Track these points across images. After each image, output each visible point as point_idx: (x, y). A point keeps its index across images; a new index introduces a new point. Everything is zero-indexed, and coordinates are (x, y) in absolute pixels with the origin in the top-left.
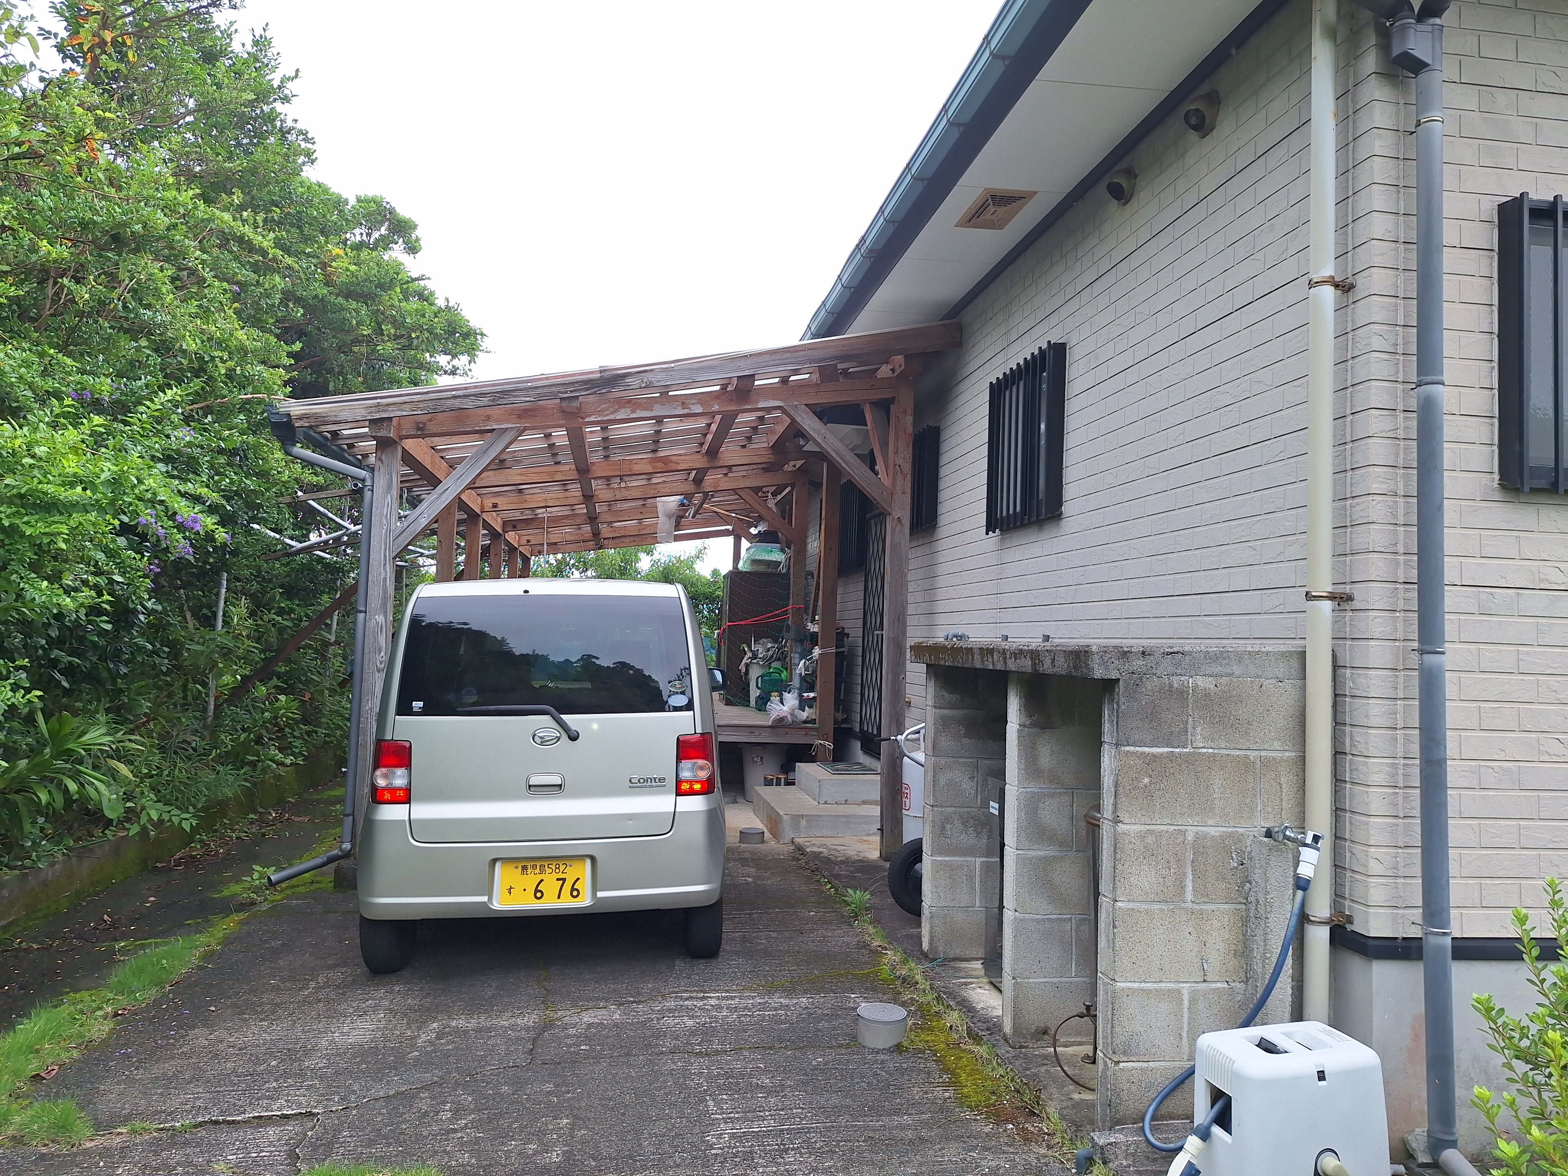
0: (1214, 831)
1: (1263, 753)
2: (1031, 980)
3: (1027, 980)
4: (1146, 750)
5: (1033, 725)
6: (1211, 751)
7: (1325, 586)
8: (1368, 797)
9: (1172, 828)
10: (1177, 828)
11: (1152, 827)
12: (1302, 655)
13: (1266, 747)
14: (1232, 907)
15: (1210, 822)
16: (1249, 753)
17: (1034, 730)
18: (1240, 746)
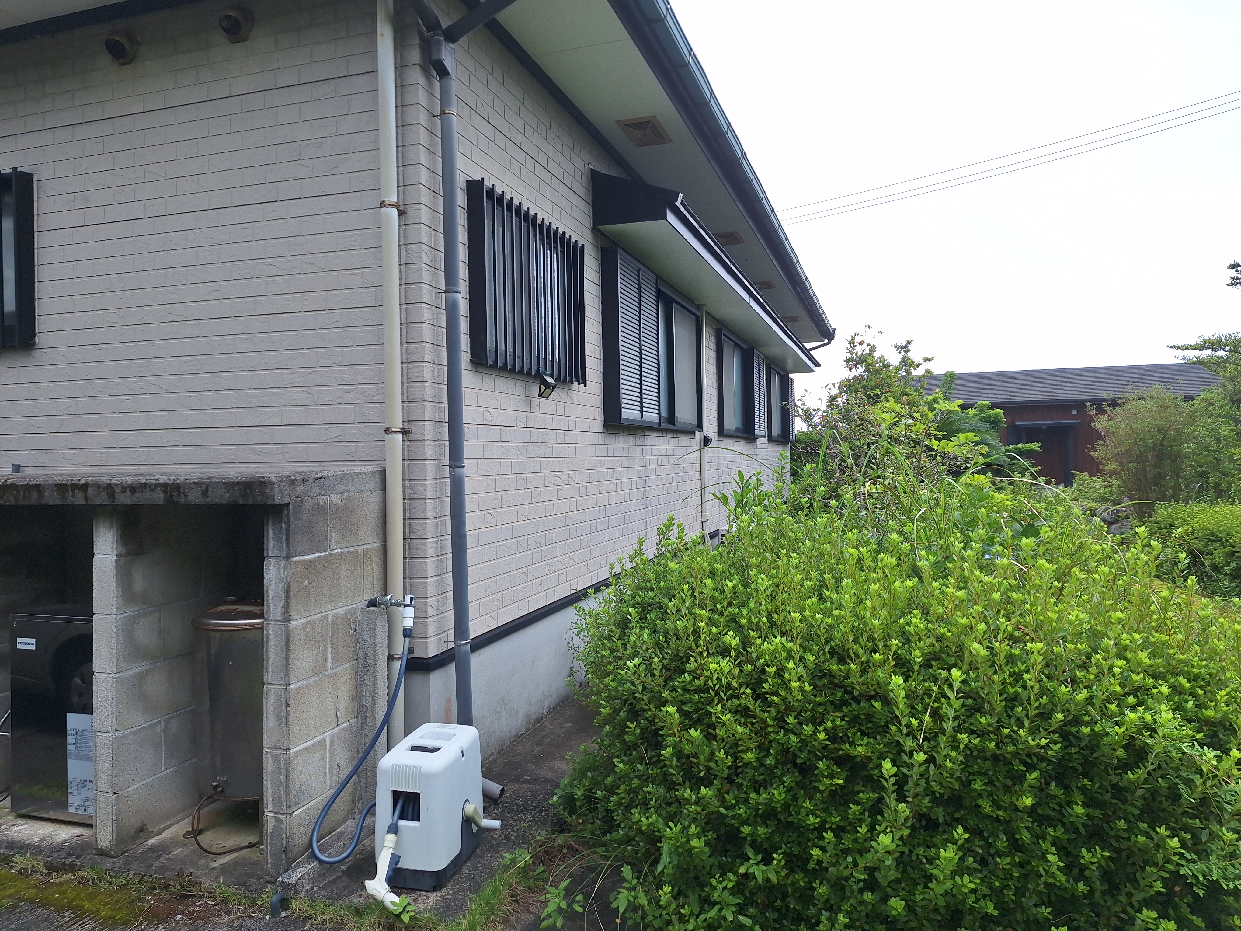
0: (341, 611)
1: (365, 547)
2: (130, 789)
3: (127, 790)
4: (306, 557)
5: (128, 554)
6: (339, 550)
7: (398, 425)
8: (426, 565)
9: (321, 615)
10: (323, 615)
11: (310, 618)
12: (383, 474)
13: (366, 542)
14: (351, 664)
15: (340, 605)
16: (358, 548)
17: (128, 558)
18: (354, 544)
